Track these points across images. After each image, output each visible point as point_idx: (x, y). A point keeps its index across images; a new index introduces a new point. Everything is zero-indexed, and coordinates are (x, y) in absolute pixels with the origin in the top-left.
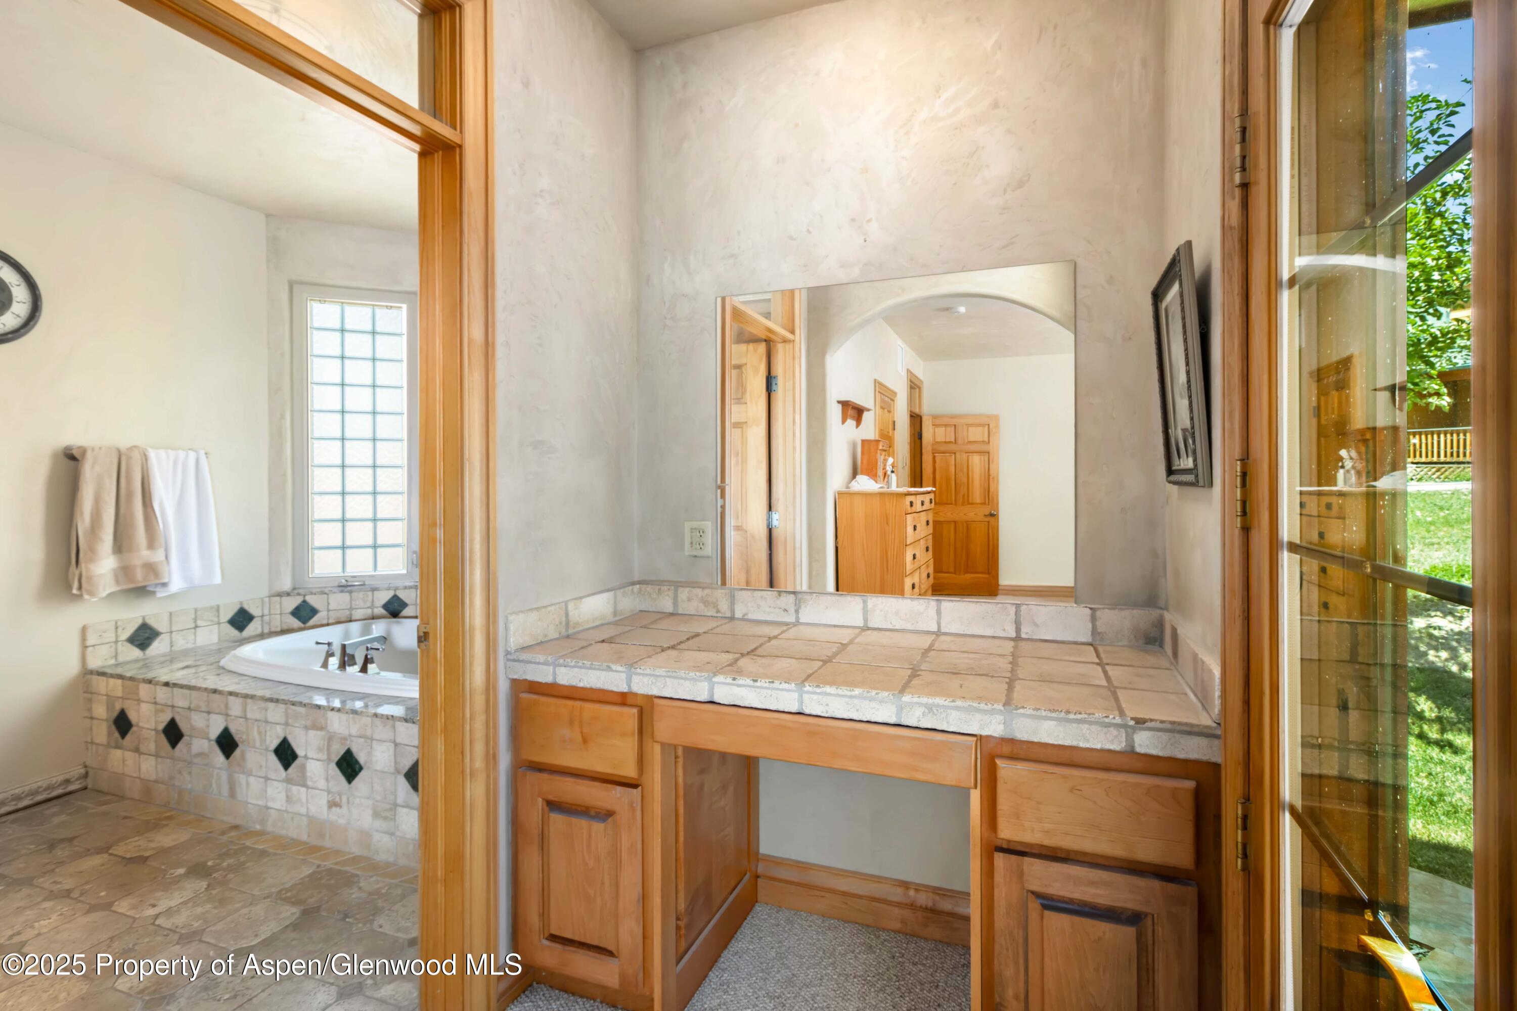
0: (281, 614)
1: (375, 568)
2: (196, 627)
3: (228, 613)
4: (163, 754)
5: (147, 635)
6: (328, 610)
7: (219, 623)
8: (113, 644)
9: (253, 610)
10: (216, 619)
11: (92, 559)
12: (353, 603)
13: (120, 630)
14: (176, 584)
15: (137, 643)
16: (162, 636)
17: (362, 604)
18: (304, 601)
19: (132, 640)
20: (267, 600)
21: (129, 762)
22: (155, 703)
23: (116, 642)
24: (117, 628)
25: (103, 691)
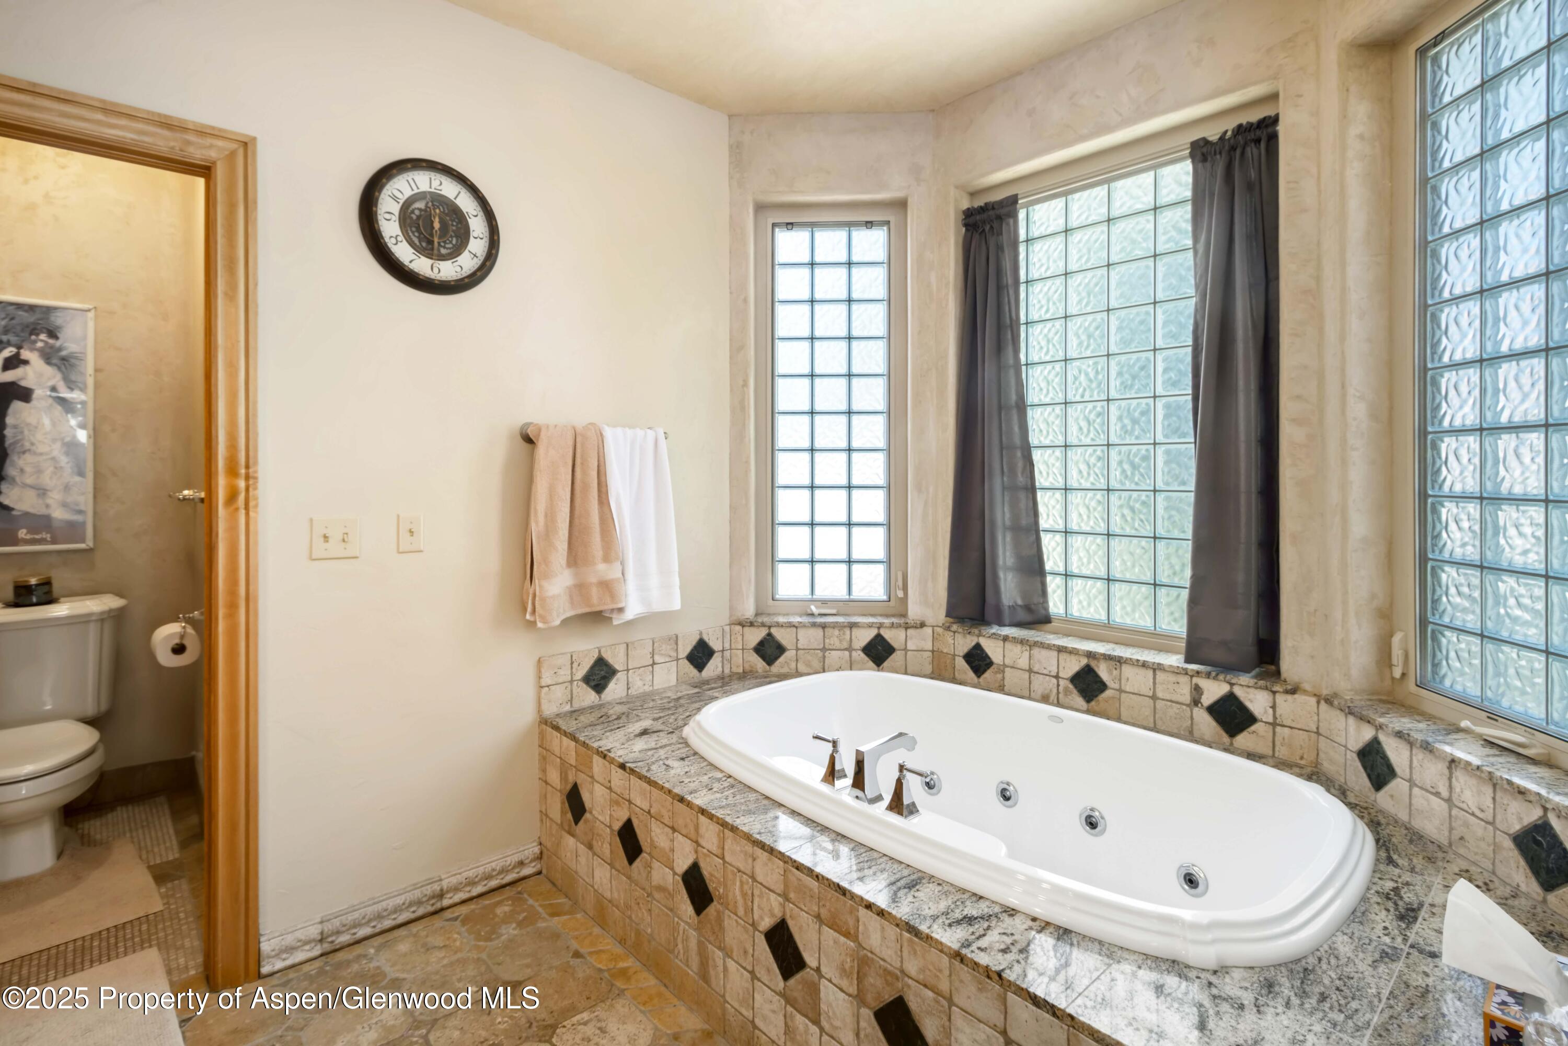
0: (743, 649)
1: (850, 593)
2: (654, 663)
3: (686, 648)
4: (617, 865)
5: (603, 673)
6: (797, 649)
7: (677, 660)
8: (568, 684)
9: (715, 644)
10: (674, 654)
11: (546, 576)
12: (827, 641)
13: (575, 665)
14: (633, 608)
15: (593, 684)
16: (619, 675)
17: (837, 644)
18: (769, 634)
19: (587, 679)
20: (727, 628)
21: (582, 860)
22: (610, 788)
23: (572, 681)
24: (572, 663)
25: (557, 751)
